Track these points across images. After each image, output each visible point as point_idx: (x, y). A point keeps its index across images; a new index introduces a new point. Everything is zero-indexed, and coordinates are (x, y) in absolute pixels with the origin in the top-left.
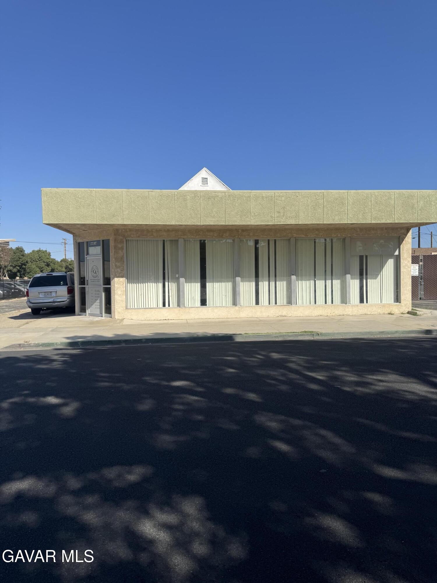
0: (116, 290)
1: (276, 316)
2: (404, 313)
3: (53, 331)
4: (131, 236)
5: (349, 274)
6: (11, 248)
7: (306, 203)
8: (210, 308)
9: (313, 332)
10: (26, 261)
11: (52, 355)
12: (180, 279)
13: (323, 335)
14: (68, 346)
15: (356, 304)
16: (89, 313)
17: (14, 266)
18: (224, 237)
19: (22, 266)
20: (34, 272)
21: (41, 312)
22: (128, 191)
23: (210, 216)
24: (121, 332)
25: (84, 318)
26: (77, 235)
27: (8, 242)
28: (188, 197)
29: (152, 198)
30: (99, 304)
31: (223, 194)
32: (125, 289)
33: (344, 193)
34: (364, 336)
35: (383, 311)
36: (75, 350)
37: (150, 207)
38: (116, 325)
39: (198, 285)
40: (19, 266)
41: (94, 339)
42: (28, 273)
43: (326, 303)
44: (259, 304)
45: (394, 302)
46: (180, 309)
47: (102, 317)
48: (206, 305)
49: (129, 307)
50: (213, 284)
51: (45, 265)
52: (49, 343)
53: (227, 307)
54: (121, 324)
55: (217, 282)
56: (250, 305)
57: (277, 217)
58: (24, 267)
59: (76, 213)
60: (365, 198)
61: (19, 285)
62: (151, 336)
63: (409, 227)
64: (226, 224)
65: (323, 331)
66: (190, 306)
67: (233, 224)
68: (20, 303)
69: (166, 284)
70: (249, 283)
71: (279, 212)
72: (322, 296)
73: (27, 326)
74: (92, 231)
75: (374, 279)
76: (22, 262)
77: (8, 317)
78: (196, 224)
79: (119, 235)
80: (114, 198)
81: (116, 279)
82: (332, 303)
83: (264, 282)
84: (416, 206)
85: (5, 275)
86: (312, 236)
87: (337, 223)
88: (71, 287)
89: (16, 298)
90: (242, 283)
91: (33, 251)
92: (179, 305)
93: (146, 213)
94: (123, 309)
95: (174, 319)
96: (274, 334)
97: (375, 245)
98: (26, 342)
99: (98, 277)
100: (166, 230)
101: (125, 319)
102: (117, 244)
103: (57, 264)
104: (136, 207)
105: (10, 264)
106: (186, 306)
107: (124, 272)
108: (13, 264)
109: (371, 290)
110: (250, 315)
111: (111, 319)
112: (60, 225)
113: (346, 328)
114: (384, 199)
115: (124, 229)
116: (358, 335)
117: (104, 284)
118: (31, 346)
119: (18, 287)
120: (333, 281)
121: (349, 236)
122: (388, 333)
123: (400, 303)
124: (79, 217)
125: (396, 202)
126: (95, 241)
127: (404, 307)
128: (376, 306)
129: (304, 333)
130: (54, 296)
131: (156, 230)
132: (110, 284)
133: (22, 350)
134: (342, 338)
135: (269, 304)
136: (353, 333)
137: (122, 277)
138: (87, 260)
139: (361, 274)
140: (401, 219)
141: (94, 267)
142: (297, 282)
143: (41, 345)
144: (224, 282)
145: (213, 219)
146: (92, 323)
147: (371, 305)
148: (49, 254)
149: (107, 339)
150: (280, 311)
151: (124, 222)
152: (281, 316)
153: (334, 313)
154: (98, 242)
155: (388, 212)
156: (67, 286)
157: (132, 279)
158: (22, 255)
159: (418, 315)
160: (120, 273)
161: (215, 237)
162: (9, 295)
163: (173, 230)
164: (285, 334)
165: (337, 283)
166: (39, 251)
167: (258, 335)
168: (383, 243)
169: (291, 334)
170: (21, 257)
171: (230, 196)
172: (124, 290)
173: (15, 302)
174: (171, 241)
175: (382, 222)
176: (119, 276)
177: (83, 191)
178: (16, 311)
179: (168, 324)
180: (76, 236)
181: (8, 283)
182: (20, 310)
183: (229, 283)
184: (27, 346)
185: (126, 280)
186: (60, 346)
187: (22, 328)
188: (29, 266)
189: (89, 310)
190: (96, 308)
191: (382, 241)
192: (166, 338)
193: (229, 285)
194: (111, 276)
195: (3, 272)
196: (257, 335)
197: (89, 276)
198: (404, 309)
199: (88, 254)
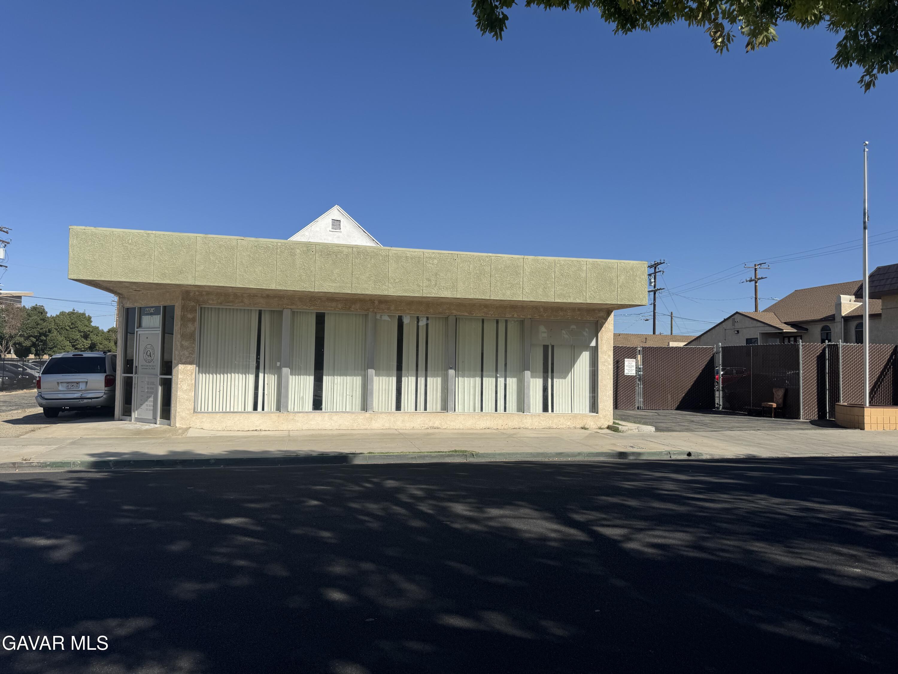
0: (179, 382)
1: (425, 428)
2: (602, 427)
3: (73, 443)
4: (209, 302)
5: (528, 370)
6: (24, 307)
7: (466, 269)
8: (327, 414)
9: (466, 451)
10: (49, 330)
11: (61, 480)
12: (283, 369)
13: (480, 456)
14: (93, 468)
15: (537, 412)
16: (136, 417)
17: (26, 337)
18: (352, 309)
19: (40, 336)
20: (61, 346)
21: (60, 413)
22: (206, 238)
23: (329, 280)
24: (180, 448)
25: (126, 425)
26: (126, 297)
27: (20, 297)
28: (298, 251)
29: (241, 250)
30: (152, 404)
31: (350, 250)
32: (194, 381)
33: (518, 259)
34: (535, 459)
35: (573, 424)
36: (101, 474)
37: (238, 262)
38: (176, 437)
39: (310, 380)
40: (35, 337)
41: (136, 458)
42: (51, 348)
43: (496, 410)
44: (400, 410)
45: (590, 412)
46: (281, 414)
47: (156, 424)
48: (321, 409)
49: (199, 410)
50: (333, 378)
51: (81, 335)
52: (62, 463)
53: (353, 413)
54: (183, 436)
55: (340, 376)
56: (388, 410)
57: (427, 286)
58: (45, 338)
59: (122, 265)
60: (546, 268)
61: (31, 368)
62: (226, 454)
63: (610, 309)
64: (353, 292)
65: (481, 451)
66: (296, 410)
67: (363, 293)
68: (29, 397)
69: (261, 375)
70: (387, 378)
71: (429, 280)
72: (491, 400)
73: (32, 435)
74: (148, 292)
75: (562, 378)
76: (40, 331)
77: (3, 420)
78: (307, 290)
79: (189, 300)
80: (183, 246)
81: (181, 367)
82: (505, 410)
83: (409, 378)
84: (615, 281)
85: (10, 350)
86: (478, 315)
87: (508, 299)
88: (112, 376)
89: (24, 389)
90: (377, 378)
91: (62, 313)
92: (278, 409)
93: (231, 270)
94: (188, 412)
95: (269, 430)
96: (411, 454)
97: (563, 331)
98: (25, 460)
99: (154, 362)
100: (265, 295)
101: (191, 428)
102: (186, 313)
103: (101, 336)
104: (217, 261)
105: (20, 334)
106: (289, 410)
107: (194, 356)
108: (25, 334)
109: (558, 393)
110: (387, 425)
111: (170, 427)
112: (97, 282)
113: (514, 446)
114: (573, 270)
115: (198, 291)
116: (527, 458)
117: (162, 374)
118: (33, 466)
119: (29, 371)
120: (508, 379)
121: (529, 317)
122: (568, 455)
123: (597, 413)
124: (126, 271)
125: (589, 275)
126: (152, 307)
127: (602, 420)
128: (564, 417)
129: (454, 453)
130: (83, 389)
131: (248, 294)
132: (170, 373)
133: (17, 471)
134: (505, 460)
135: (416, 410)
136: (520, 454)
137: (191, 363)
138: (138, 335)
139: (545, 371)
140: (595, 298)
141: (149, 346)
142: (457, 379)
143: (49, 465)
144: (351, 375)
145: (334, 285)
146: (139, 432)
147: (558, 416)
148: (89, 319)
149: (155, 459)
150: (430, 421)
151: (196, 282)
152: (432, 428)
153: (507, 424)
154: (157, 308)
155: (577, 288)
156: (105, 375)
157: (206, 367)
158: (41, 320)
159: (620, 432)
160: (188, 357)
161: (339, 308)
162: (14, 384)
163: (275, 297)
164: (426, 454)
165: (512, 382)
166: (72, 314)
167: (388, 456)
168: (575, 329)
169: (436, 453)
170: (40, 322)
171: (360, 254)
172: (193, 383)
173: (21, 396)
174: (272, 312)
175: (569, 301)
176: (185, 362)
177: (136, 233)
178: (19, 411)
179: (257, 436)
180: (123, 297)
181: (11, 365)
182: (26, 410)
183: (358, 378)
184: (26, 465)
185: (197, 368)
186: (80, 467)
187: (23, 438)
188: (52, 336)
189: (136, 412)
190: (147, 410)
191: (573, 327)
192: (247, 459)
193: (358, 380)
194: (174, 362)
195: (6, 345)
196: (386, 455)
197: (139, 361)
198: (602, 422)
199: (140, 326)
